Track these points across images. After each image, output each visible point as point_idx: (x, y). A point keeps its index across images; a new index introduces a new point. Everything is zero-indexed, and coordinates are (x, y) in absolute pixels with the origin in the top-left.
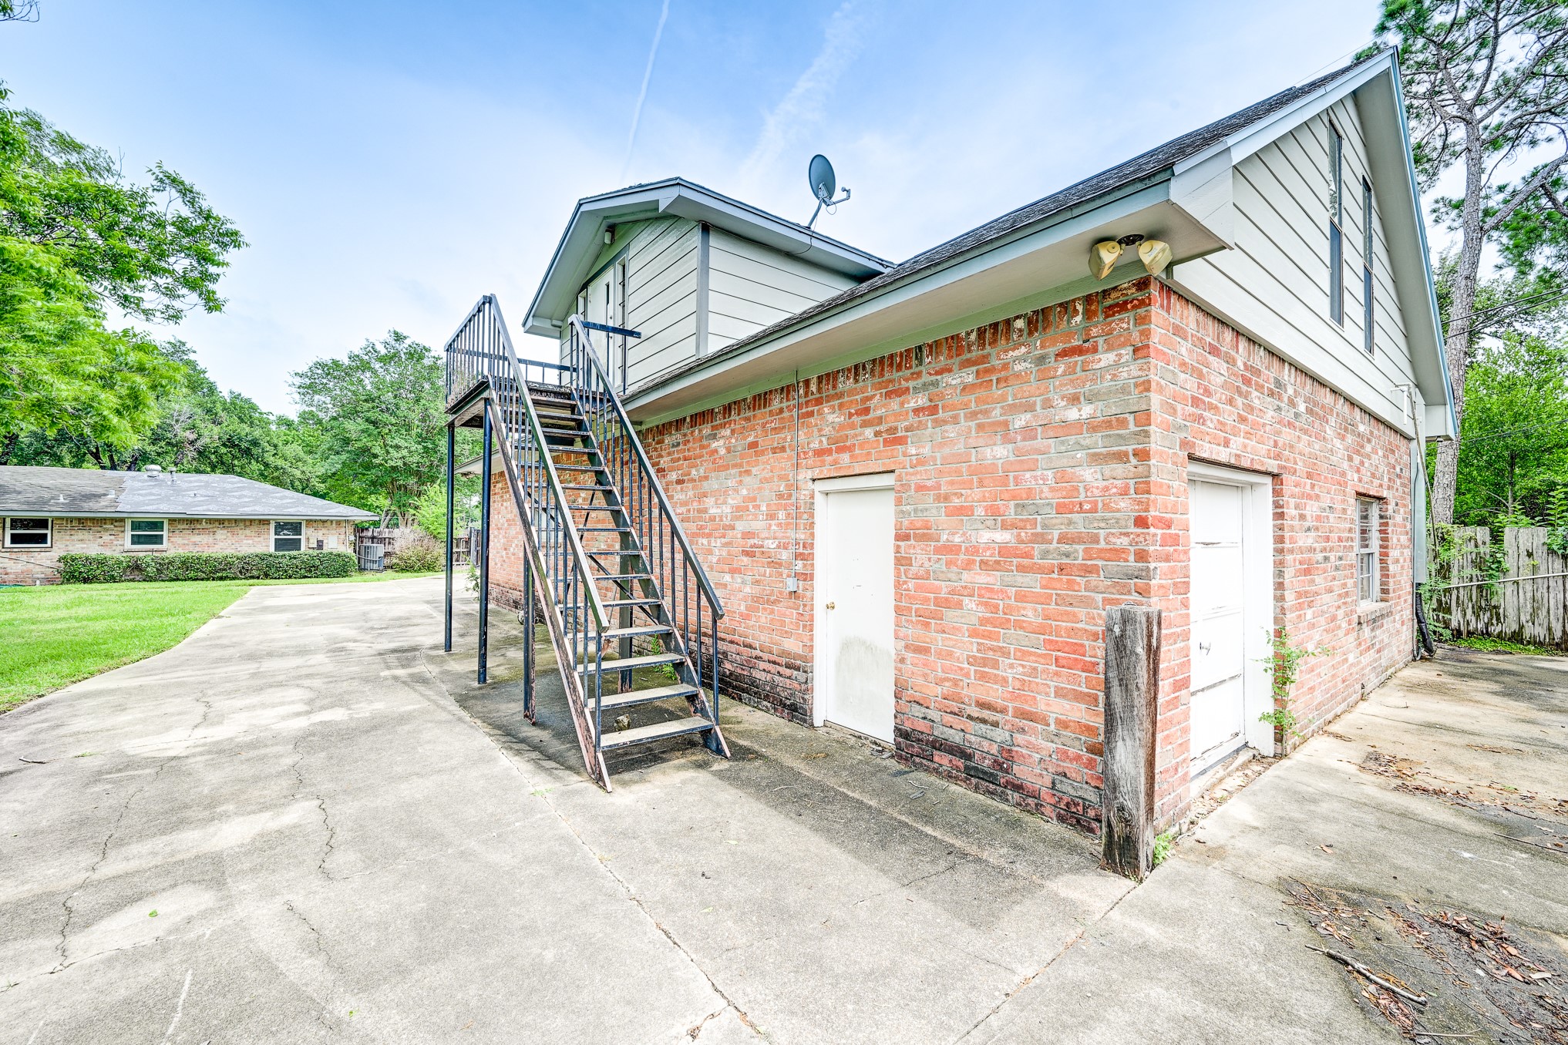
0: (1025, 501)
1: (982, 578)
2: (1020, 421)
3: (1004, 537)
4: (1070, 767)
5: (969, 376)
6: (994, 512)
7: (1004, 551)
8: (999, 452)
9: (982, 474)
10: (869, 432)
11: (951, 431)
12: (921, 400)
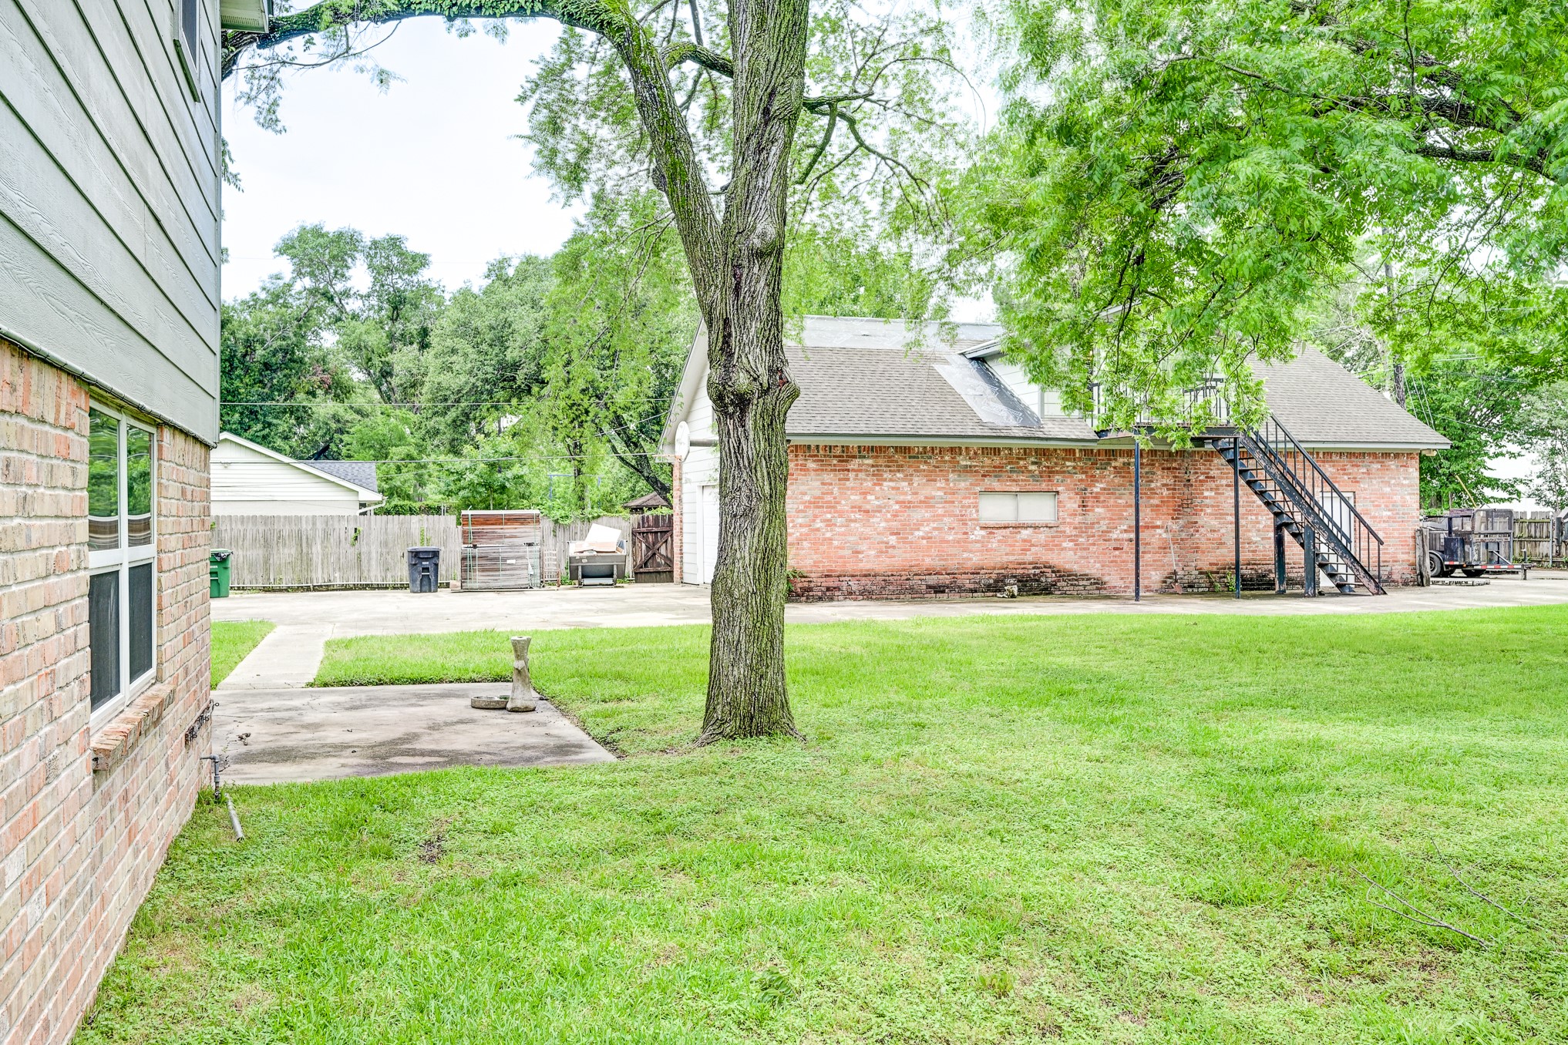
0: (1394, 504)
1: (1384, 525)
2: (1393, 482)
3: (1389, 513)
4: (1405, 571)
5: (1379, 466)
6: (1386, 506)
7: (1389, 517)
8: (1387, 490)
9: (1383, 496)
10: (1346, 477)
11: (1374, 481)
12: (1365, 470)
